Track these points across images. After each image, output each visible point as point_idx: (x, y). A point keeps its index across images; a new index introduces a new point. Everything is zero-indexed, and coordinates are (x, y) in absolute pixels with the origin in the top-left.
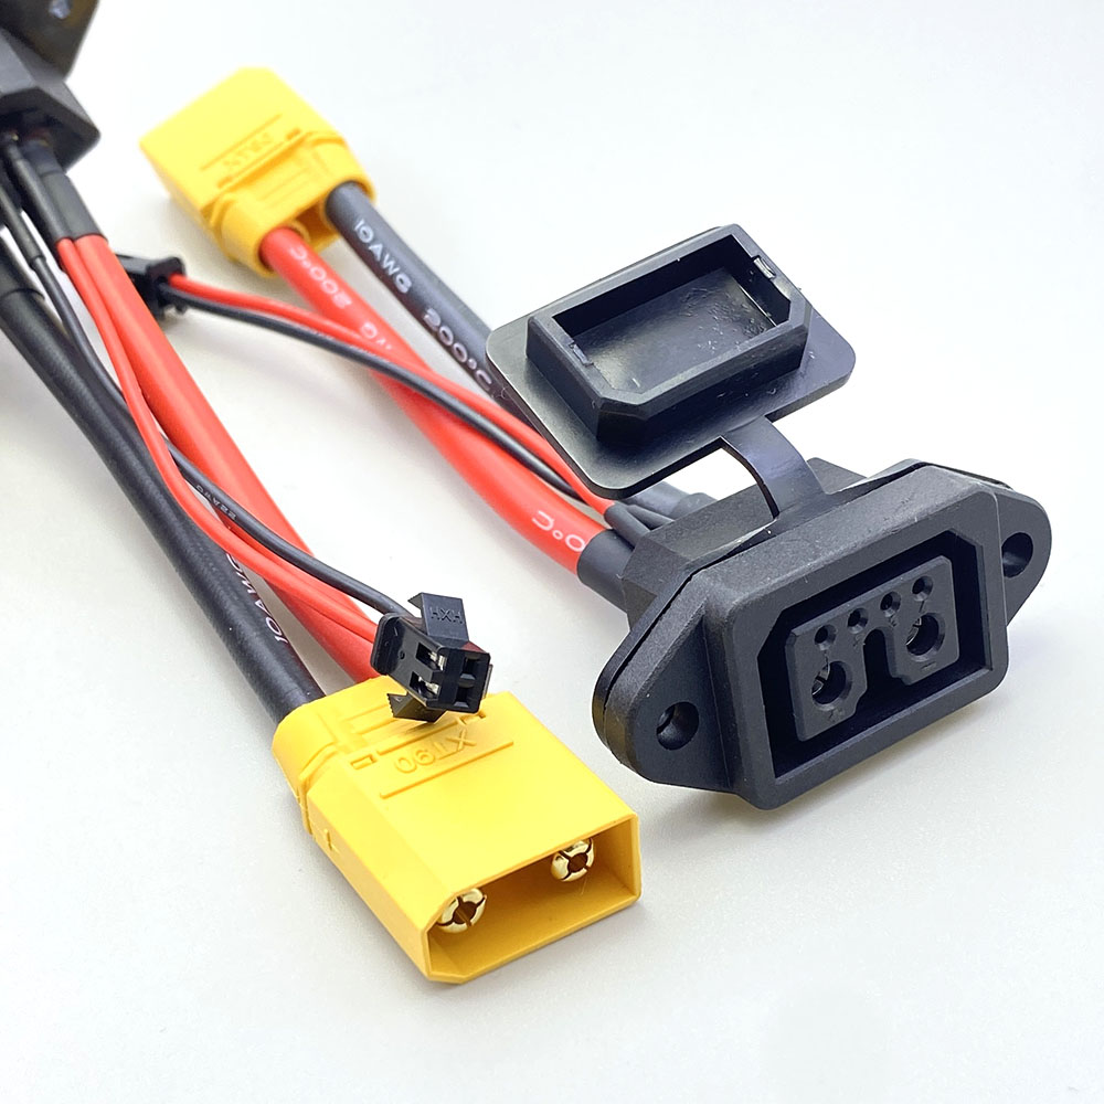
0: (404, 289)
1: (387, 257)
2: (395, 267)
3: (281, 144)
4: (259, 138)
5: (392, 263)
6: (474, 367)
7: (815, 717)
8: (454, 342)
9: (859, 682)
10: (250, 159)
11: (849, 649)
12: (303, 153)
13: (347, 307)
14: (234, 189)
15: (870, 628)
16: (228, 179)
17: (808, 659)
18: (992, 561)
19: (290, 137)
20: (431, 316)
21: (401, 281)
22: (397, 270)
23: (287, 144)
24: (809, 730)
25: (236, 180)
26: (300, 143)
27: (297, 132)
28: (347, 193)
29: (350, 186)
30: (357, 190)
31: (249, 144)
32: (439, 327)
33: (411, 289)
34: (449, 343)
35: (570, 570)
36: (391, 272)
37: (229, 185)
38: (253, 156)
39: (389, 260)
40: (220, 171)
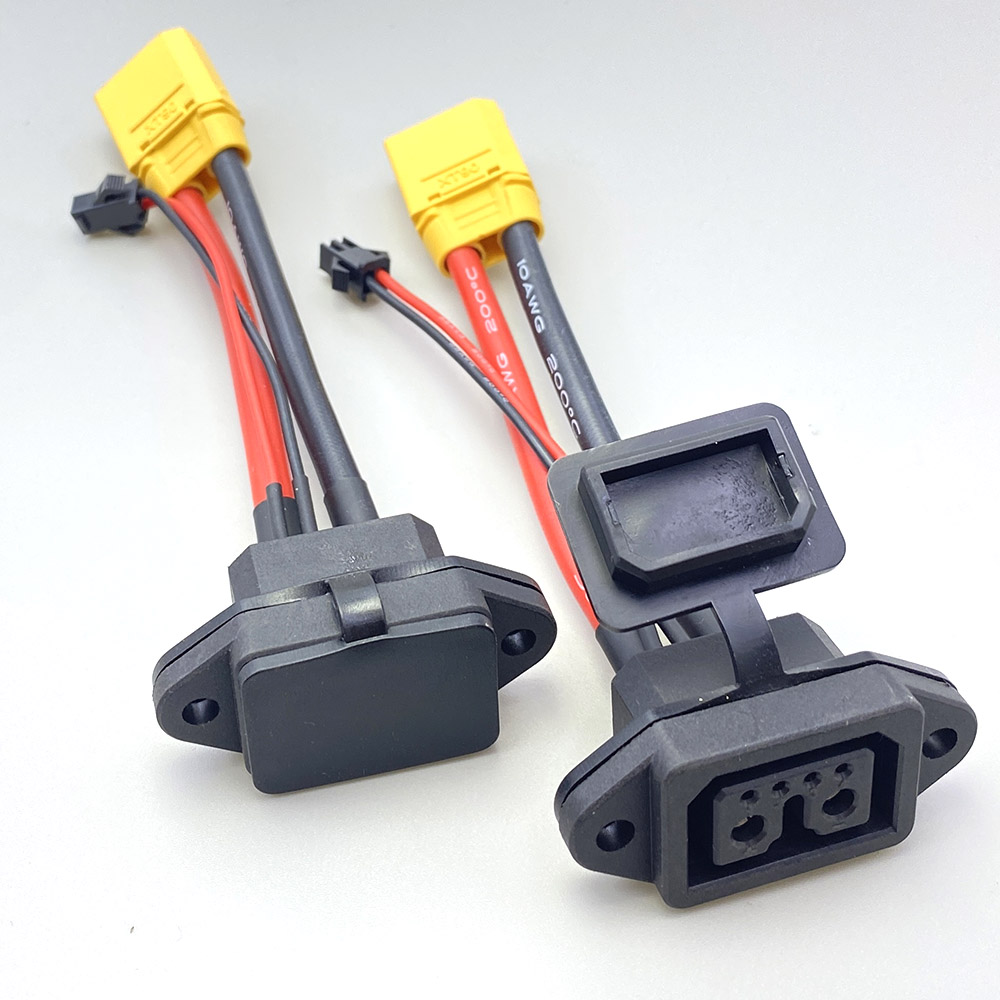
0: (539, 331)
1: (534, 297)
2: (537, 308)
3: (483, 177)
4: (468, 166)
5: (536, 304)
6: (572, 416)
7: (726, 850)
8: (563, 389)
9: (774, 829)
10: (458, 183)
11: (770, 806)
12: (497, 186)
13: (493, 332)
14: (439, 205)
15: (789, 796)
16: (438, 195)
17: (730, 811)
18: (910, 759)
19: (490, 172)
20: (552, 359)
21: (539, 322)
22: (538, 311)
23: (487, 178)
24: (721, 860)
25: (443, 198)
26: (497, 178)
27: (497, 168)
28: (519, 231)
29: (525, 225)
30: (529, 228)
31: (459, 168)
32: (555, 372)
33: (543, 332)
34: (560, 388)
35: (591, 627)
36: (533, 312)
37: (437, 201)
38: (462, 180)
39: (535, 301)
40: (434, 187)
